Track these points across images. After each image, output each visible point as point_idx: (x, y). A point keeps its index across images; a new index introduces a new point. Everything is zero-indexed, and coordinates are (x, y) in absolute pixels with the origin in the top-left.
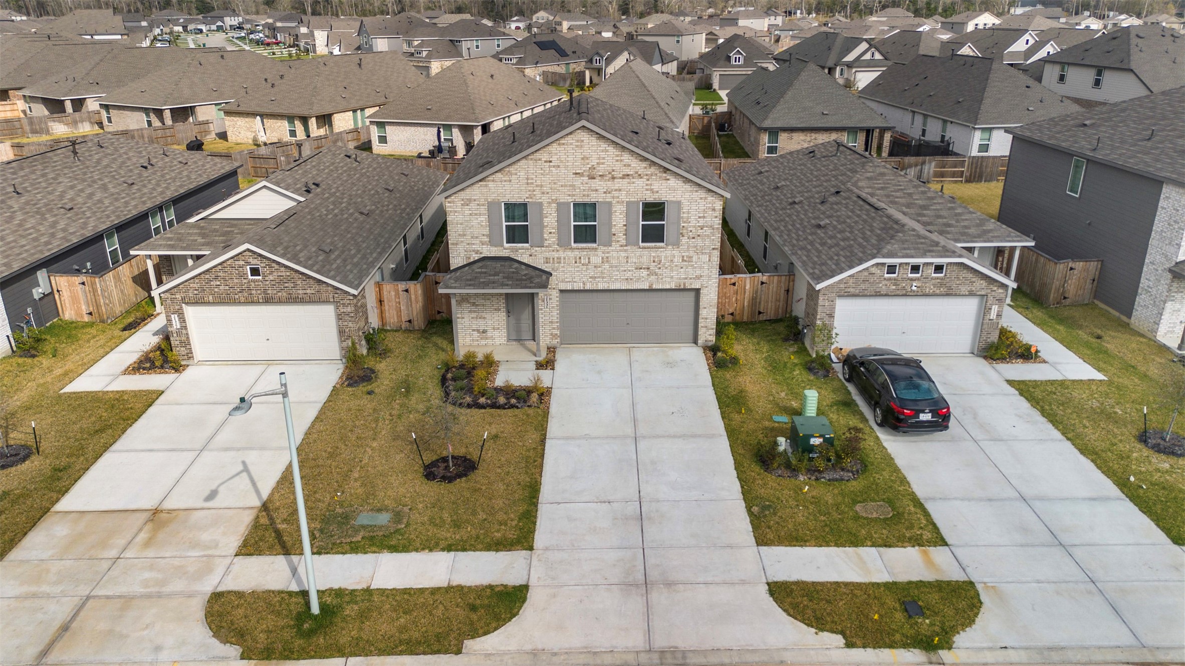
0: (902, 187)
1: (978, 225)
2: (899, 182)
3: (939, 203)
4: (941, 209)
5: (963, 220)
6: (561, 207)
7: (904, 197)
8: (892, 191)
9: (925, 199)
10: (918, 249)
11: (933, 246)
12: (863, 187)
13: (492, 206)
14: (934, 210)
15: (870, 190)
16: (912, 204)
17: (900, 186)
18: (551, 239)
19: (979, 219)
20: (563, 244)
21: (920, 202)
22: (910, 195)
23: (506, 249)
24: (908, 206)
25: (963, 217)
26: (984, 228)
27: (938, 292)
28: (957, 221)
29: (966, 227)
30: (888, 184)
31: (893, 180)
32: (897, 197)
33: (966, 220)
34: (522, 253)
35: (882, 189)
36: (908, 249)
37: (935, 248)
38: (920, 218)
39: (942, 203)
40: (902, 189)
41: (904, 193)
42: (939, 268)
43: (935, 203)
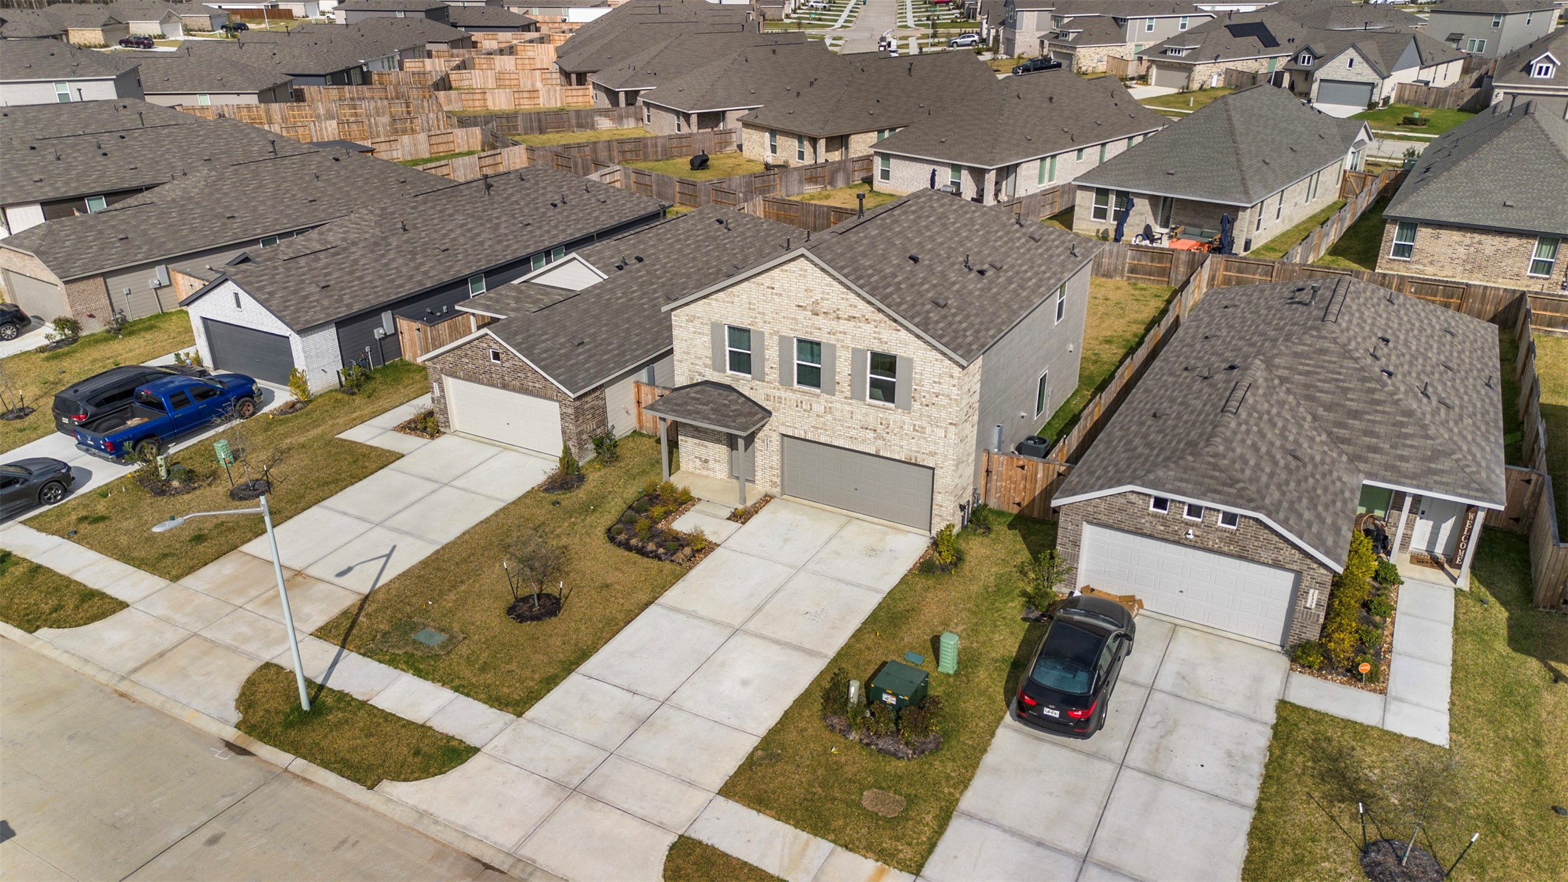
0: (1341, 377)
1: (1425, 459)
2: (1341, 367)
3: (1383, 412)
4: (1380, 423)
5: (1405, 446)
6: (784, 341)
7: (1334, 393)
8: (1319, 380)
9: (1366, 402)
10: (1201, 484)
11: (1225, 484)
12: (1278, 367)
13: (716, 327)
14: (1369, 421)
15: (1285, 373)
16: (1338, 405)
17: (1340, 374)
18: (773, 375)
19: (1433, 451)
20: (785, 382)
21: (1353, 405)
22: (1345, 390)
23: (728, 376)
24: (1329, 408)
25: (1408, 442)
26: (1433, 465)
27: (1226, 549)
28: (1394, 446)
29: (1402, 458)
30: (1322, 367)
31: (1335, 363)
32: (1322, 391)
33: (1412, 446)
34: (743, 383)
35: (1307, 373)
36: (1187, 481)
37: (1225, 489)
38: (1335, 430)
39: (1389, 413)
40: (1337, 380)
41: (1338, 387)
42: (1230, 519)
43: (1376, 411)
